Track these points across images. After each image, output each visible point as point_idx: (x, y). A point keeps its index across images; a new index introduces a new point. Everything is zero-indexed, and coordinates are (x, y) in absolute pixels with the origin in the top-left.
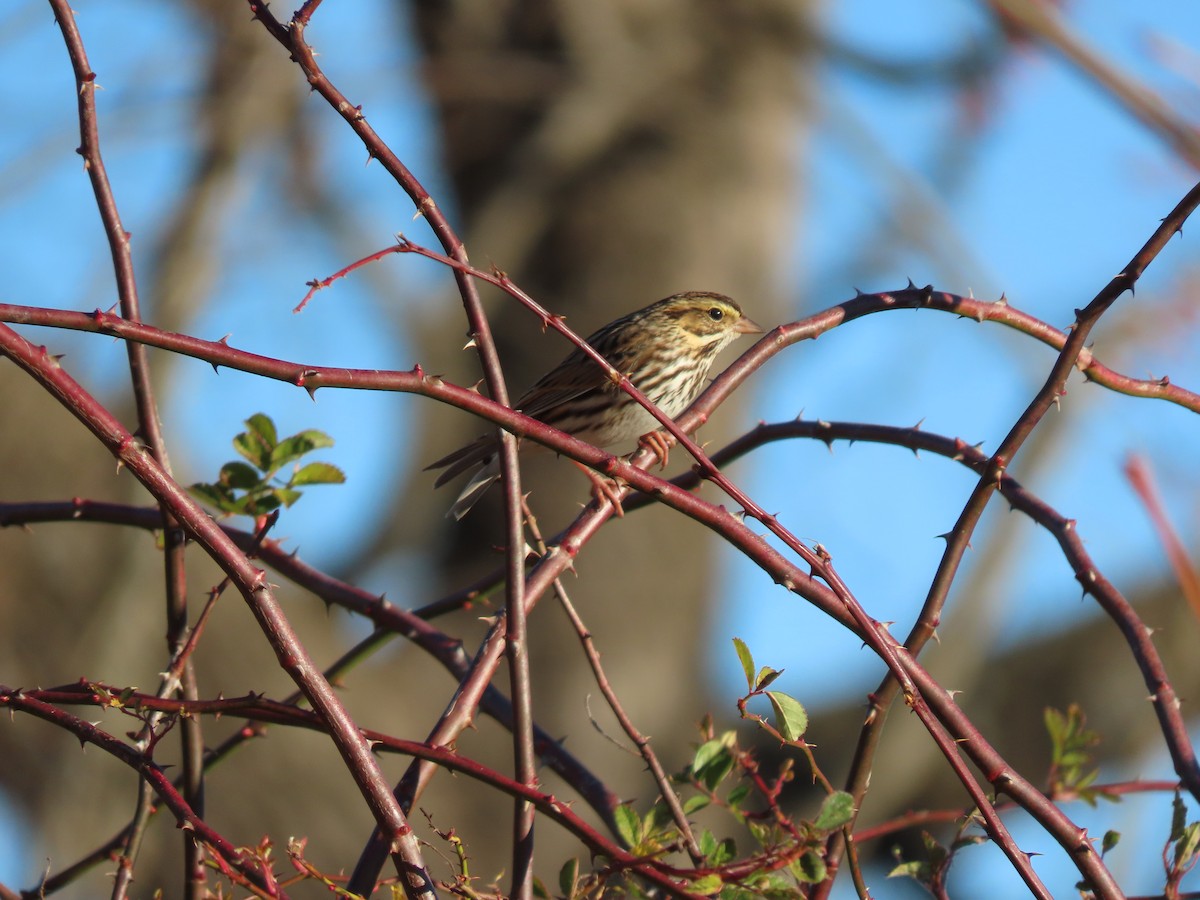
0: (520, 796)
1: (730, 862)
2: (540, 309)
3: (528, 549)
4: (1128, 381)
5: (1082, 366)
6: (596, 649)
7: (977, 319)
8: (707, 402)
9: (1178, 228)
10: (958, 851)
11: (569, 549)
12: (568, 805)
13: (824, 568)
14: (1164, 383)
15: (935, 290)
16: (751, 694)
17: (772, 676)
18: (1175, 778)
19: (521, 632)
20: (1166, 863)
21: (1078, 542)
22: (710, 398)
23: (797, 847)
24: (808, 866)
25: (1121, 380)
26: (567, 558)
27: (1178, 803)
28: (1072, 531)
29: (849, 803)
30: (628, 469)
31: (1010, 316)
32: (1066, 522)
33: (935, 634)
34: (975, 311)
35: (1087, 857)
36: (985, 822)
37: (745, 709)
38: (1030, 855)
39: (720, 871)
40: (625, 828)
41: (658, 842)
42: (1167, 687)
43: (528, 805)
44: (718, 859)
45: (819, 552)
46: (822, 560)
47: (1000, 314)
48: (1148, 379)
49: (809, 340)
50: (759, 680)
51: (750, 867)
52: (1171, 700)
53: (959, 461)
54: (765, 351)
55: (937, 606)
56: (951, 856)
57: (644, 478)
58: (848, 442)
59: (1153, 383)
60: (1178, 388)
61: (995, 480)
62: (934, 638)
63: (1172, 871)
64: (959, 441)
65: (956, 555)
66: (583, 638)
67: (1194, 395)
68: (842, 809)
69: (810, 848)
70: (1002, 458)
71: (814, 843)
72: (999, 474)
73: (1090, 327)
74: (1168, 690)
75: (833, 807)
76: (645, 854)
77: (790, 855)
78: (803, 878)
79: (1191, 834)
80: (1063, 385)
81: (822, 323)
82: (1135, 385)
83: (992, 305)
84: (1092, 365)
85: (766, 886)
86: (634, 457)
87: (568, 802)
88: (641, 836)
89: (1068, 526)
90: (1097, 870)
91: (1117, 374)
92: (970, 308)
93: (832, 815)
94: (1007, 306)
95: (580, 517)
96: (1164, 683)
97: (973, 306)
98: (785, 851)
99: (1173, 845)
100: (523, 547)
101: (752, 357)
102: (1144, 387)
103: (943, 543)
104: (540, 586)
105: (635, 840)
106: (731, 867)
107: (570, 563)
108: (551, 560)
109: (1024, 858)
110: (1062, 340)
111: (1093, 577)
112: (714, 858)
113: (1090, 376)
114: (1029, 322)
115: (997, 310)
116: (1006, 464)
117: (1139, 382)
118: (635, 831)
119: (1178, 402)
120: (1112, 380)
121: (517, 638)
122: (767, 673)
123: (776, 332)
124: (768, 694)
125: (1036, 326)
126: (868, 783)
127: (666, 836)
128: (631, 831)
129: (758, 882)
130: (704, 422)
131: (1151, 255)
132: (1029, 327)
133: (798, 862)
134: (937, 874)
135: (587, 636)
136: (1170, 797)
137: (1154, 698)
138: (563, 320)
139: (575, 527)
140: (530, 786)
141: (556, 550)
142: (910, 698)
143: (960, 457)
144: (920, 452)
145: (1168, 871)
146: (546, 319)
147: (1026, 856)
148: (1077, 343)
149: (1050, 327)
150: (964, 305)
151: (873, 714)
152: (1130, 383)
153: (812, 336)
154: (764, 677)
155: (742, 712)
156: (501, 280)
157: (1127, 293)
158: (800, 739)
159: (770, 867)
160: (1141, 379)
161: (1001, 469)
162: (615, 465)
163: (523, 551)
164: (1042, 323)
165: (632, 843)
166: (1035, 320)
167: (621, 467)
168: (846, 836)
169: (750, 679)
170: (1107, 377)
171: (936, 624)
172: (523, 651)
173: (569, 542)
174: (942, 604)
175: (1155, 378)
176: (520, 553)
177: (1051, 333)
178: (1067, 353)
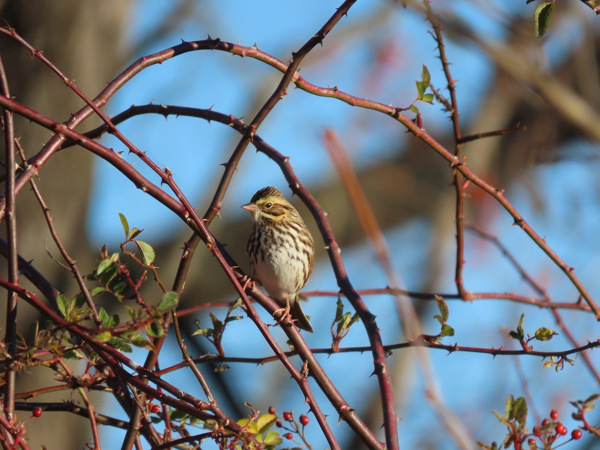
0: (11, 289)
1: (115, 326)
2: (31, 47)
3: (17, 166)
4: (317, 88)
5: (294, 80)
6: (51, 217)
7: (242, 56)
8: (106, 94)
9: (345, 13)
10: (228, 323)
11: (36, 166)
12: (34, 294)
13: (169, 179)
14: (335, 89)
15: (221, 40)
16: (127, 241)
17: (138, 232)
18: (338, 289)
19: (13, 207)
20: (332, 333)
21: (291, 168)
22: (108, 92)
23: (149, 319)
24: (154, 328)
25: (313, 87)
26: (35, 171)
27: (339, 302)
28: (287, 163)
29: (175, 297)
30: (65, 129)
31: (258, 54)
32: (285, 158)
33: (218, 213)
34: (241, 52)
35: (291, 329)
36: (246, 308)
37: (124, 249)
38: (268, 325)
39: (111, 330)
40: (61, 307)
41: (78, 314)
42: (334, 242)
43: (14, 293)
44: (109, 324)
45: (166, 171)
46: (168, 175)
47: (253, 53)
48: (328, 88)
49: (158, 64)
50: (131, 234)
51: (126, 329)
52: (336, 249)
53: (231, 126)
54: (136, 69)
55: (220, 199)
56: (225, 325)
57: (73, 134)
58: (175, 116)
59: (329, 89)
60: (342, 92)
61: (250, 137)
62: (218, 215)
63: (335, 336)
64: (232, 117)
65: (230, 174)
66: (45, 211)
67: (350, 96)
68: (172, 300)
69: (155, 320)
70: (254, 126)
71: (157, 317)
72: (252, 134)
73: (300, 61)
74: (335, 244)
75: (167, 299)
76: (71, 321)
77: (146, 323)
78: (152, 334)
79: (346, 319)
80: (285, 90)
81: (164, 56)
82: (320, 90)
83: (250, 48)
84: (299, 79)
85: (133, 338)
86: (68, 123)
87: (34, 293)
88: (69, 311)
89: (286, 160)
90: (296, 335)
91: (311, 85)
92: (238, 50)
93: (167, 303)
94: (257, 50)
95: (42, 150)
96: (333, 240)
97: (240, 49)
98: (143, 321)
99: (336, 324)
100: (15, 165)
101: (129, 72)
102: (325, 92)
103: (224, 168)
104: (21, 184)
105: (66, 312)
106: (116, 328)
107: (37, 173)
108: (28, 171)
109: (265, 327)
110: (285, 67)
111: (298, 186)
112: (107, 324)
113: (298, 85)
114: (268, 58)
115: (252, 51)
116: (256, 129)
117: (322, 89)
118: (66, 308)
119: (342, 99)
120: (309, 87)
121: (11, 210)
122: (135, 231)
123: (142, 60)
124: (136, 242)
125: (271, 60)
126: (183, 288)
127: (82, 311)
128: (64, 308)
129: (130, 336)
130: (104, 104)
131: (331, 26)
132: (268, 60)
133: (149, 326)
134: (217, 335)
135: (47, 210)
136: (336, 299)
137: (328, 247)
138: (42, 53)
139: (40, 155)
140: (16, 284)
141: (30, 166)
142: (210, 245)
143: (232, 124)
144: (212, 121)
145: (333, 336)
146: (34, 52)
147: (266, 326)
148: (293, 69)
149: (278, 60)
150: (235, 48)
151: (187, 253)
152: (318, 90)
153: (160, 62)
154: (134, 233)
155: (122, 250)
156: (12, 33)
157: (319, 45)
158: (151, 264)
159: (136, 329)
160: (324, 87)
161: (253, 132)
162: (59, 127)
163: (15, 167)
164: (274, 58)
165: (65, 315)
166: (271, 57)
167: (62, 128)
168: (173, 313)
169: (127, 233)
170: (306, 86)
171: (219, 209)
172: (13, 217)
173: (36, 162)
174: (222, 199)
175: (331, 87)
176: (13, 168)
177: (279, 63)
178: (287, 74)
